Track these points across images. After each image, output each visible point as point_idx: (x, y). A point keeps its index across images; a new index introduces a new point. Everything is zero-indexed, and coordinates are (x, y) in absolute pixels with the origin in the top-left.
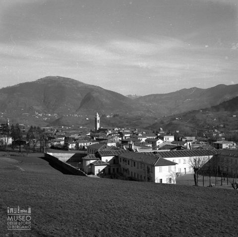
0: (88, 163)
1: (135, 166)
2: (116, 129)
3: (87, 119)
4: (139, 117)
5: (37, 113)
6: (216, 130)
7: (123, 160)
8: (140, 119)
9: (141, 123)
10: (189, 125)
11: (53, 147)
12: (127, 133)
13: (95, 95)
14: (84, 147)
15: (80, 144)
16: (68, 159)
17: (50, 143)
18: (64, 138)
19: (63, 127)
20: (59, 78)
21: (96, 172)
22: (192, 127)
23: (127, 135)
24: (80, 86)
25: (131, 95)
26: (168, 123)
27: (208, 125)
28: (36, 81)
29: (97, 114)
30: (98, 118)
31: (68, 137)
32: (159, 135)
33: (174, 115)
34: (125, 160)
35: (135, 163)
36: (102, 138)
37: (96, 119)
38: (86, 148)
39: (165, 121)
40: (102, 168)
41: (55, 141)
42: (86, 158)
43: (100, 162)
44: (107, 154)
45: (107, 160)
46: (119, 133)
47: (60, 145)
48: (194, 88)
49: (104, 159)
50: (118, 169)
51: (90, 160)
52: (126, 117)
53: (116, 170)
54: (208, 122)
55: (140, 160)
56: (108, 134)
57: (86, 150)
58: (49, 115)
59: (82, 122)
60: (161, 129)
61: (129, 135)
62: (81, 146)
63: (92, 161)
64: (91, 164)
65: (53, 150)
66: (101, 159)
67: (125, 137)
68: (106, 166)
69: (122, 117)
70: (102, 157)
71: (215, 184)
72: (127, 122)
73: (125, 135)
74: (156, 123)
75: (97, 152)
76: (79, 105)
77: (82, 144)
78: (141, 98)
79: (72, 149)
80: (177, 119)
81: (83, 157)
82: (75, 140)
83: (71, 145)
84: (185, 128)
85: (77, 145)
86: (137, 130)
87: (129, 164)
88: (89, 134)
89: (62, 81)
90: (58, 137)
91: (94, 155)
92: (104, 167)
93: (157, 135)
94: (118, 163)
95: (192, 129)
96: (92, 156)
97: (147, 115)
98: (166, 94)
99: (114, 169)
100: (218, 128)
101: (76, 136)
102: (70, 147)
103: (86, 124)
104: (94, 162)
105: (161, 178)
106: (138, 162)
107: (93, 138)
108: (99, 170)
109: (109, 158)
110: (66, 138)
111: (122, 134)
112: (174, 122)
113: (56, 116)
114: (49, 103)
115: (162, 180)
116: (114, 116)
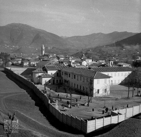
0: (37, 75)
1: (75, 78)
2: (55, 55)
3: (37, 49)
4: (68, 49)
5: (6, 45)
6: (113, 58)
7: (65, 73)
9: (69, 53)
10: (98, 54)
11: (13, 65)
12: (62, 57)
13: (41, 35)
14: (34, 65)
15: (31, 63)
16: (22, 72)
17: (11, 61)
18: (21, 59)
19: (22, 54)
20: (20, 24)
21: (43, 83)
22: (99, 56)
23: (62, 59)
25: (63, 36)
26: (86, 52)
27: (109, 54)
29: (43, 45)
30: (44, 48)
31: (24, 59)
32: (82, 58)
34: (66, 73)
35: (75, 76)
36: (46, 59)
37: (42, 48)
38: (35, 65)
40: (48, 79)
41: (15, 61)
42: (35, 71)
43: (46, 75)
45: (52, 73)
46: (57, 57)
47: (18, 63)
48: (99, 33)
49: (50, 72)
50: (60, 80)
52: (60, 49)
53: (59, 82)
54: (109, 53)
55: (80, 73)
56: (50, 57)
57: (35, 67)
58: (14, 46)
59: (33, 51)
61: (63, 59)
62: (32, 64)
64: (39, 76)
65: (13, 66)
66: (47, 73)
67: (61, 60)
69: (57, 49)
70: (48, 71)
72: (61, 52)
73: (61, 59)
75: (44, 67)
76: (32, 41)
77: (33, 63)
78: (69, 38)
79: (26, 66)
80: (90, 50)
81: (33, 70)
82: (28, 60)
83: (25, 63)
84: (95, 56)
85: (30, 63)
87: (70, 77)
88: (38, 57)
89: (21, 26)
90: (17, 58)
91: (41, 69)
92: (50, 79)
94: (60, 76)
96: (40, 70)
98: (83, 36)
99: (57, 80)
100: (114, 56)
101: (29, 58)
102: (25, 64)
103: (36, 53)
104: (41, 75)
105: (98, 89)
106: (78, 75)
107: (40, 60)
108: (46, 81)
109: (54, 72)
110: (22, 59)
111: (59, 58)
112: (89, 52)
113: (17, 47)
114: (13, 39)
115: (99, 90)
116: (53, 48)
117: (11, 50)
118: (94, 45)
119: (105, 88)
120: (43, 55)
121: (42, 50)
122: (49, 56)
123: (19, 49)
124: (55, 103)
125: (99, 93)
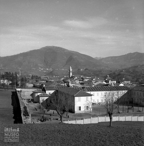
0: (36, 95)
4: (101, 70)
5: (40, 68)
8: (101, 71)
9: (102, 74)
10: (131, 75)
13: (75, 57)
19: (54, 76)
20: (54, 47)
24: (66, 51)
25: (97, 57)
26: (118, 73)
27: (143, 75)
28: (40, 49)
29: (70, 67)
30: (71, 70)
32: (106, 79)
33: (123, 69)
39: (116, 73)
43: (44, 94)
44: (50, 89)
45: (50, 93)
51: (37, 93)
52: (93, 70)
58: (47, 69)
59: (66, 73)
60: (108, 76)
63: (39, 94)
64: (38, 96)
68: (48, 97)
69: (90, 70)
70: (46, 91)
71: (122, 112)
72: (93, 73)
73: (85, 80)
74: (111, 74)
76: (66, 63)
78: (103, 59)
80: (124, 71)
84: (128, 77)
86: (96, 77)
88: (62, 79)
89: (55, 49)
93: (105, 79)
95: (133, 77)
96: (40, 90)
97: (107, 69)
108: (43, 100)
110: (47, 81)
111: (83, 79)
112: (122, 73)
113: (51, 70)
114: (47, 62)
115: (80, 107)
116: (85, 70)
117: (45, 73)
118: (129, 65)
119: (87, 105)
120: (71, 77)
121: (70, 72)
122: (74, 77)
123: (52, 71)
124: (28, 117)
125: (80, 110)
